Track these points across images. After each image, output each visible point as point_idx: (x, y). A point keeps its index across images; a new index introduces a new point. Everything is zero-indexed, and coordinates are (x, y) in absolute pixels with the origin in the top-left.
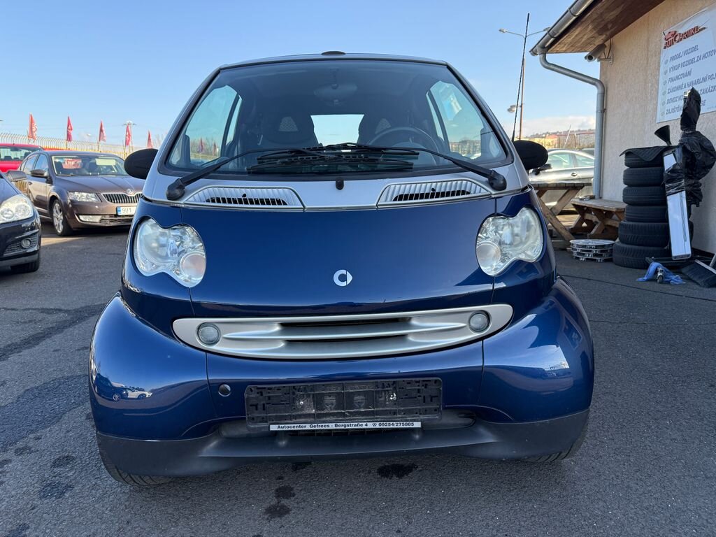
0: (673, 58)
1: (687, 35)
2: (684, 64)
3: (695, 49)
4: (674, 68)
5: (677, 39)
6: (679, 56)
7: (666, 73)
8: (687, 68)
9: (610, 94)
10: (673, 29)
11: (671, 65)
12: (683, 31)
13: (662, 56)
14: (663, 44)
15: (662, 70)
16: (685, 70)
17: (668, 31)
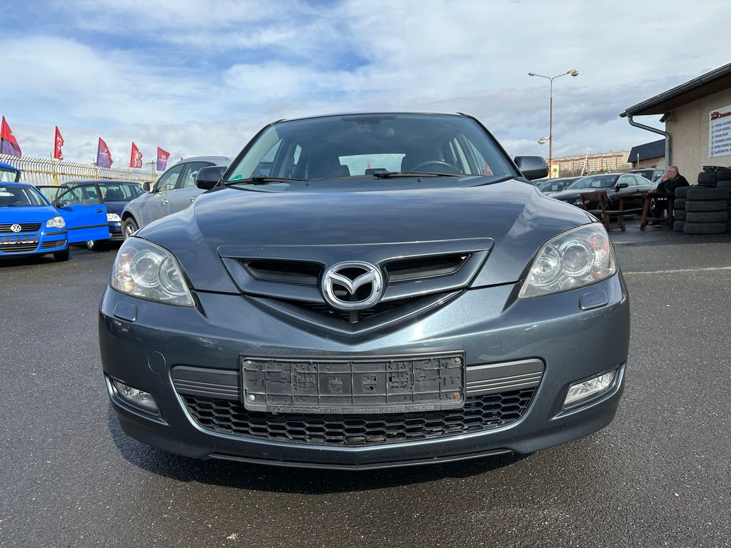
0: (716, 126)
1: (725, 115)
2: (723, 129)
4: (718, 131)
5: (719, 116)
6: (720, 125)
7: (713, 132)
9: (674, 140)
10: (716, 111)
11: (716, 128)
12: (722, 113)
13: (710, 123)
14: (711, 117)
15: (710, 130)
16: (724, 132)
17: (712, 112)
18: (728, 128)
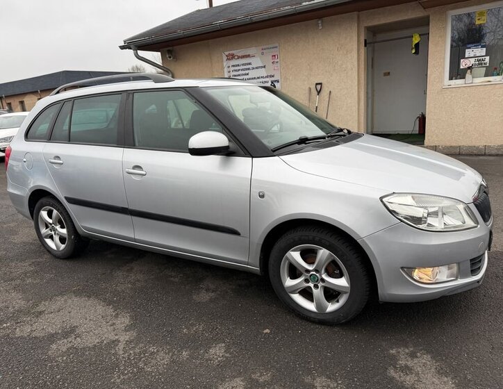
0: (233, 66)
1: (243, 57)
2: (243, 69)
3: (250, 64)
4: (236, 71)
5: (236, 57)
7: (229, 72)
8: (247, 72)
10: (231, 52)
11: (233, 68)
12: (240, 54)
13: (225, 64)
14: (225, 58)
15: (226, 70)
16: (244, 72)
17: (227, 53)
18: (249, 69)
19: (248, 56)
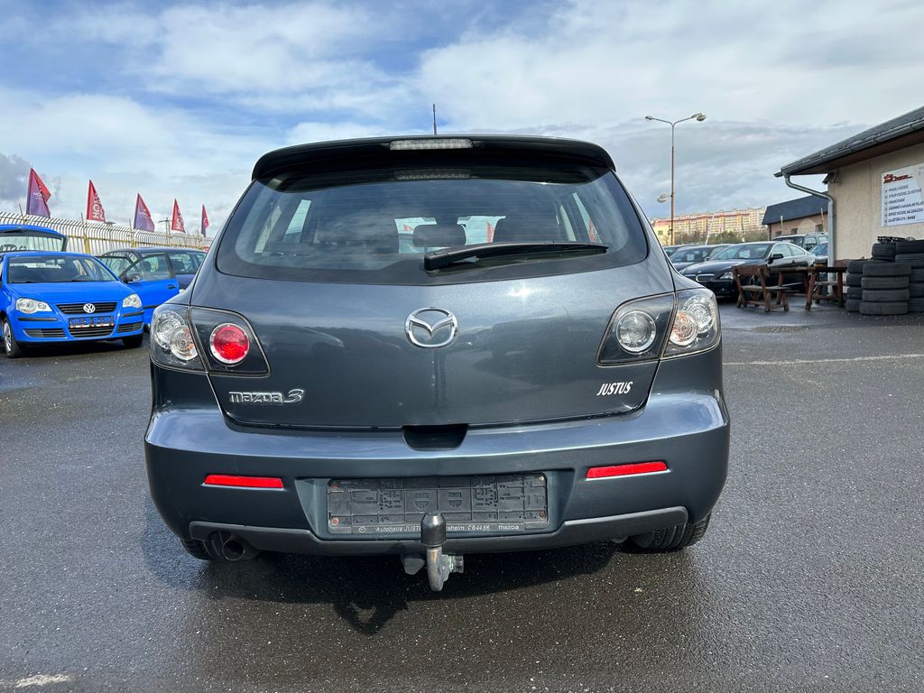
0: (890, 190)
1: (900, 178)
3: (906, 187)
4: (893, 196)
5: (894, 179)
7: (886, 197)
8: (902, 197)
9: (839, 205)
11: (890, 193)
12: (898, 176)
13: (883, 187)
14: (884, 180)
15: (883, 195)
16: (899, 198)
17: (885, 174)
18: (905, 194)
19: (906, 177)
